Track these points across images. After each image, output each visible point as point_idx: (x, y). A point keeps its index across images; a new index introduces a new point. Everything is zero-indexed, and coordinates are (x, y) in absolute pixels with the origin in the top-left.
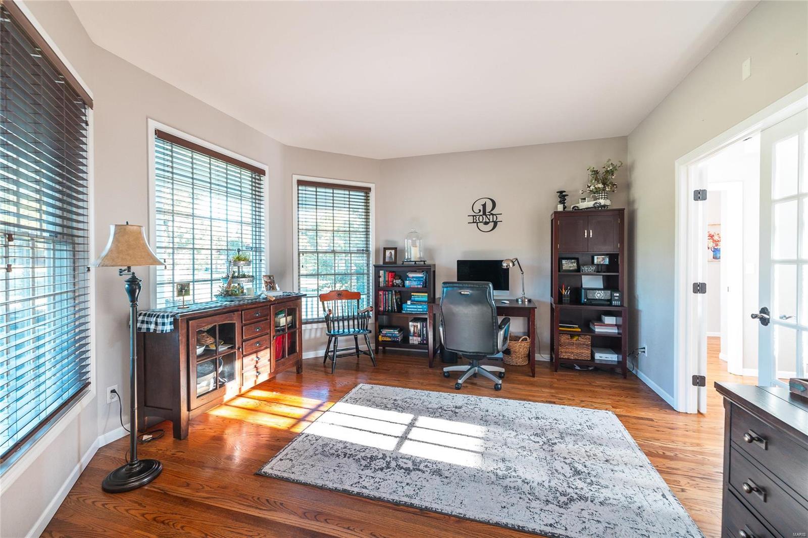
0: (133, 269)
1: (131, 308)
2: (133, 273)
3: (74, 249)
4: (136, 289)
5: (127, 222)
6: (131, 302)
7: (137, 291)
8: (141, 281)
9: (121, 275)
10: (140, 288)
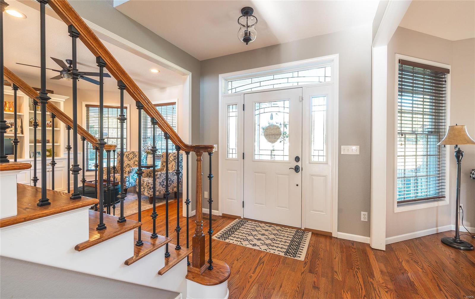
0: (459, 146)
1: (457, 165)
2: (459, 148)
3: (440, 137)
4: (460, 156)
5: (456, 124)
6: (457, 161)
7: (461, 157)
8: (463, 152)
9: (455, 149)
10: (462, 156)
